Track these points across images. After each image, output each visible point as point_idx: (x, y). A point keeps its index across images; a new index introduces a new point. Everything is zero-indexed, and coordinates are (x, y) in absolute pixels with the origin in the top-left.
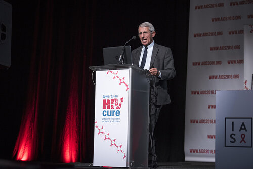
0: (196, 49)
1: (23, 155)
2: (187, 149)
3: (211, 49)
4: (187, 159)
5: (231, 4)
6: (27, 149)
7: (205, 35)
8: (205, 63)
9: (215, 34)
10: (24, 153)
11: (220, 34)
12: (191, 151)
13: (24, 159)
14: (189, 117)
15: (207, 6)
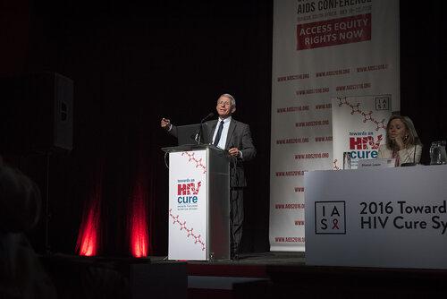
0: (280, 126)
1: (88, 249)
2: (272, 238)
3: (297, 125)
4: (272, 249)
5: (317, 75)
6: (91, 242)
7: (290, 109)
8: (290, 141)
9: (300, 109)
10: (88, 246)
11: (306, 108)
12: (277, 240)
13: (89, 253)
14: (274, 201)
15: (290, 78)
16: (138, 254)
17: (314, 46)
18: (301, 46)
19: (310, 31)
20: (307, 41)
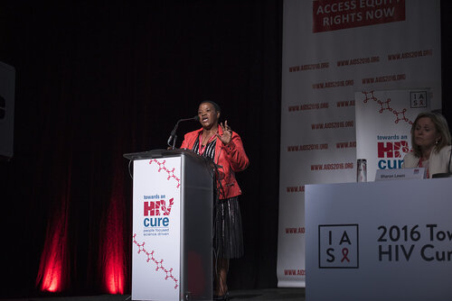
0: (291, 126)
1: (51, 284)
2: (280, 271)
3: (313, 127)
4: (280, 284)
5: (339, 64)
6: (55, 274)
7: (305, 107)
8: (304, 148)
9: (317, 106)
10: (52, 279)
11: (325, 105)
12: (286, 273)
13: (52, 288)
14: (284, 222)
15: (305, 68)
16: (113, 288)
17: (334, 27)
18: (319, 27)
19: (329, 9)
20: (326, 21)
